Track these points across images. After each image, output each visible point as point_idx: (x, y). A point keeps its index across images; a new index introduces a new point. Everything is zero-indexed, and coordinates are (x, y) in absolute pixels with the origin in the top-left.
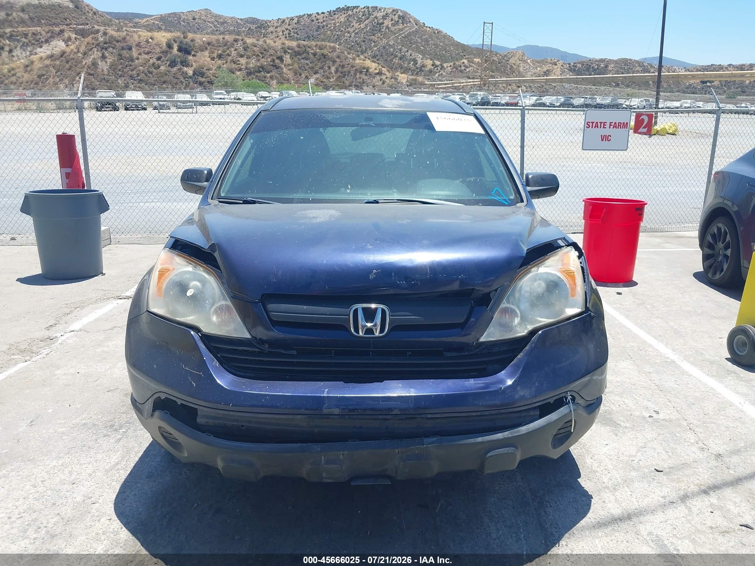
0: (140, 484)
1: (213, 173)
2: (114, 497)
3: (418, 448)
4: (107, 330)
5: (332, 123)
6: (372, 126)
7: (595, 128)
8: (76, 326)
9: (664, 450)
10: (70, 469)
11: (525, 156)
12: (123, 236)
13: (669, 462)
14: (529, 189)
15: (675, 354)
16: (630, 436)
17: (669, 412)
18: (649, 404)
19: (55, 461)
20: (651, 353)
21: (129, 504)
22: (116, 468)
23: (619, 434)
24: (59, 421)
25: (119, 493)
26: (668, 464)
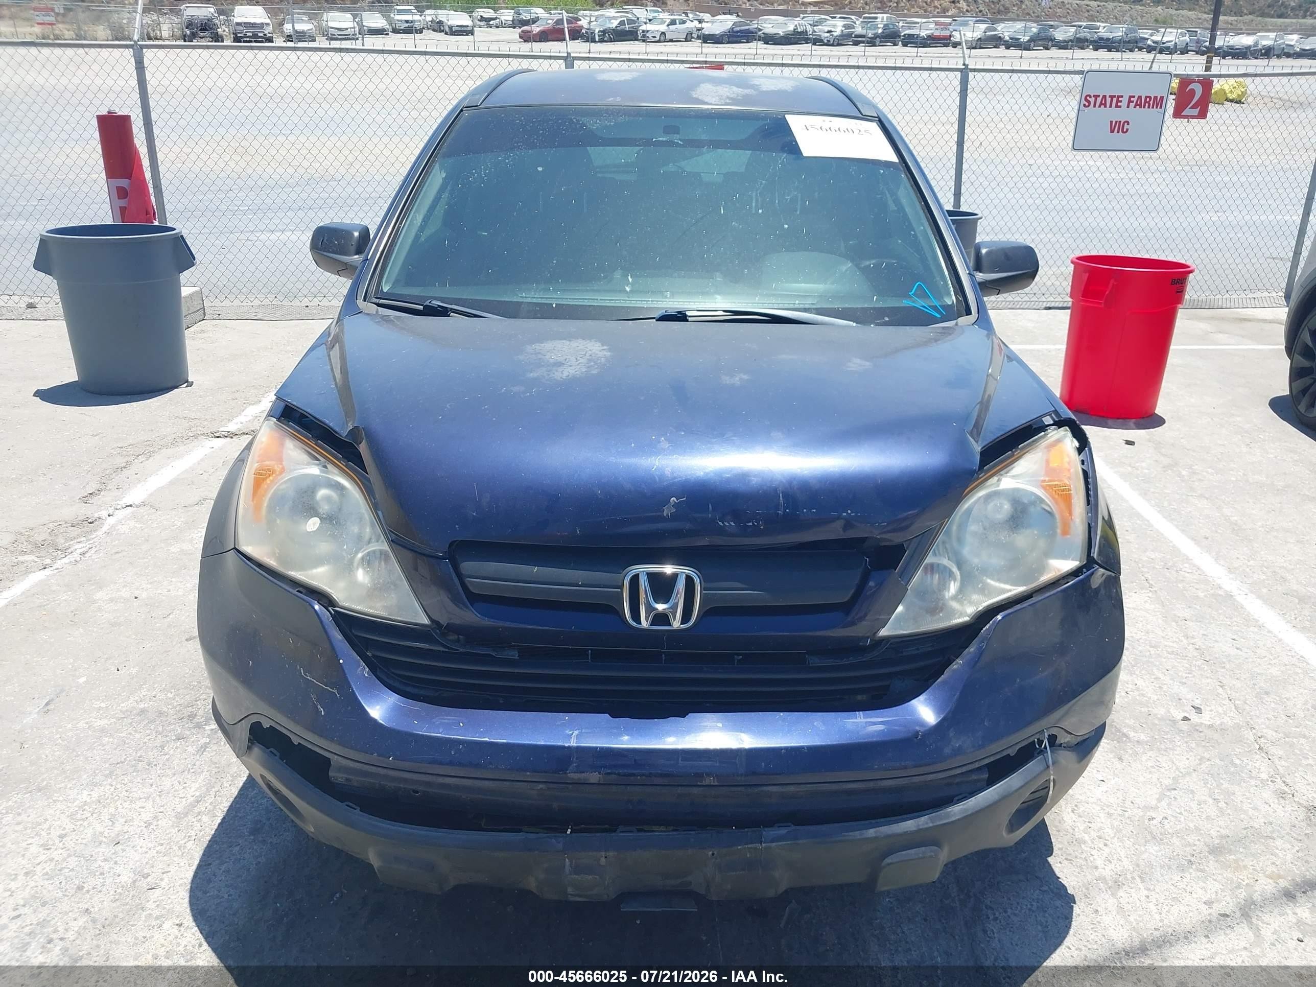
0: (237, 848)
1: (371, 237)
2: (190, 874)
3: (751, 848)
4: (190, 506)
5: (601, 138)
6: (678, 145)
7: (1100, 107)
8: (136, 495)
9: (1210, 796)
10: (112, 810)
11: (964, 160)
12: (227, 303)
13: (1220, 823)
14: (980, 276)
15: (1233, 579)
16: (1146, 761)
17: (1220, 710)
18: (1184, 691)
19: (86, 793)
20: (1187, 575)
21: (216, 892)
22: (196, 810)
23: (1126, 757)
24: (97, 704)
25: (199, 867)
26: (1218, 829)
